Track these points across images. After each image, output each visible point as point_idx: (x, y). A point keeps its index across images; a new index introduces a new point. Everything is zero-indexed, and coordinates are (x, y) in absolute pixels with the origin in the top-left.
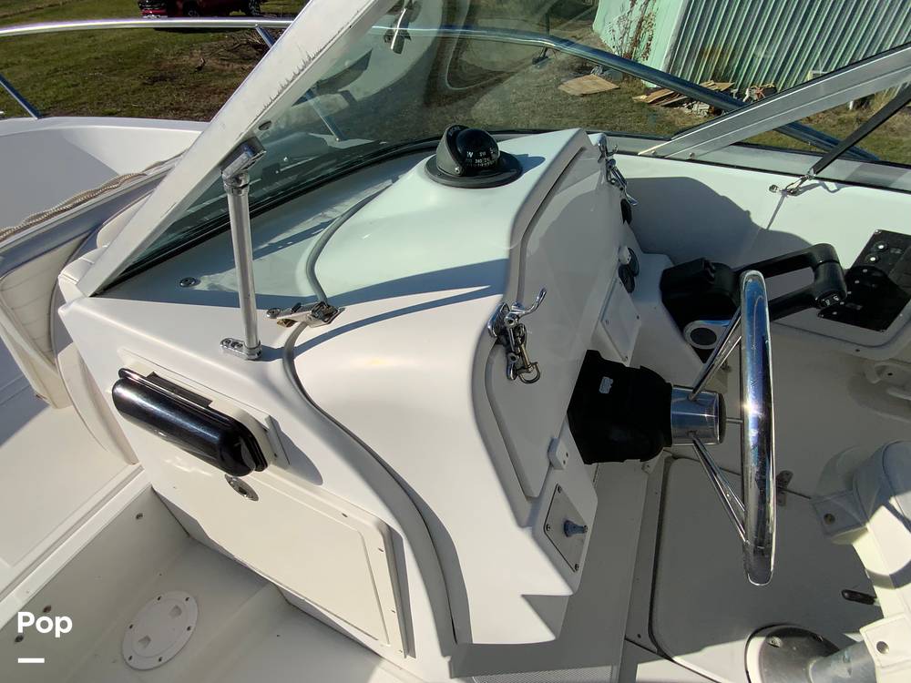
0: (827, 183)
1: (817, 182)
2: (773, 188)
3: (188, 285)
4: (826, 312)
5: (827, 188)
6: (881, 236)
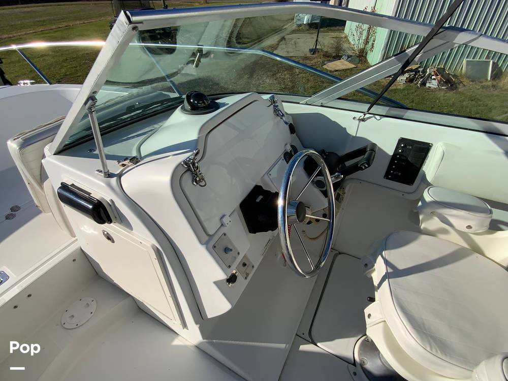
0: (376, 116)
1: (372, 116)
2: (354, 118)
3: (90, 152)
4: (387, 176)
5: (376, 118)
6: (402, 140)
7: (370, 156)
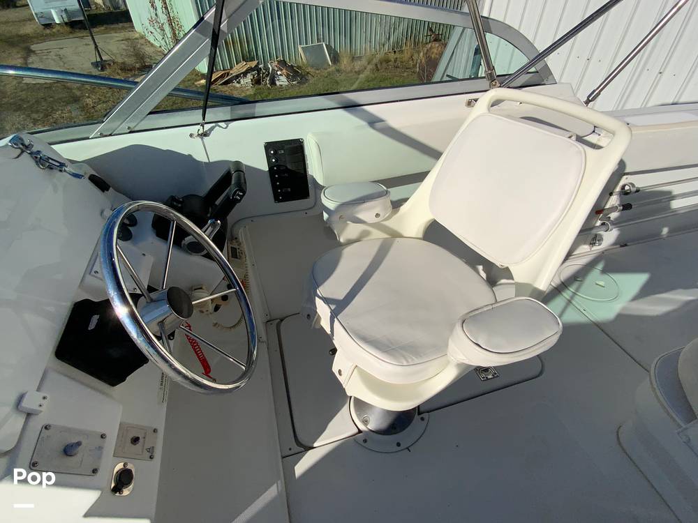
2: (191, 136)
4: (277, 199)
5: (220, 127)
6: (269, 146)
7: (239, 178)
